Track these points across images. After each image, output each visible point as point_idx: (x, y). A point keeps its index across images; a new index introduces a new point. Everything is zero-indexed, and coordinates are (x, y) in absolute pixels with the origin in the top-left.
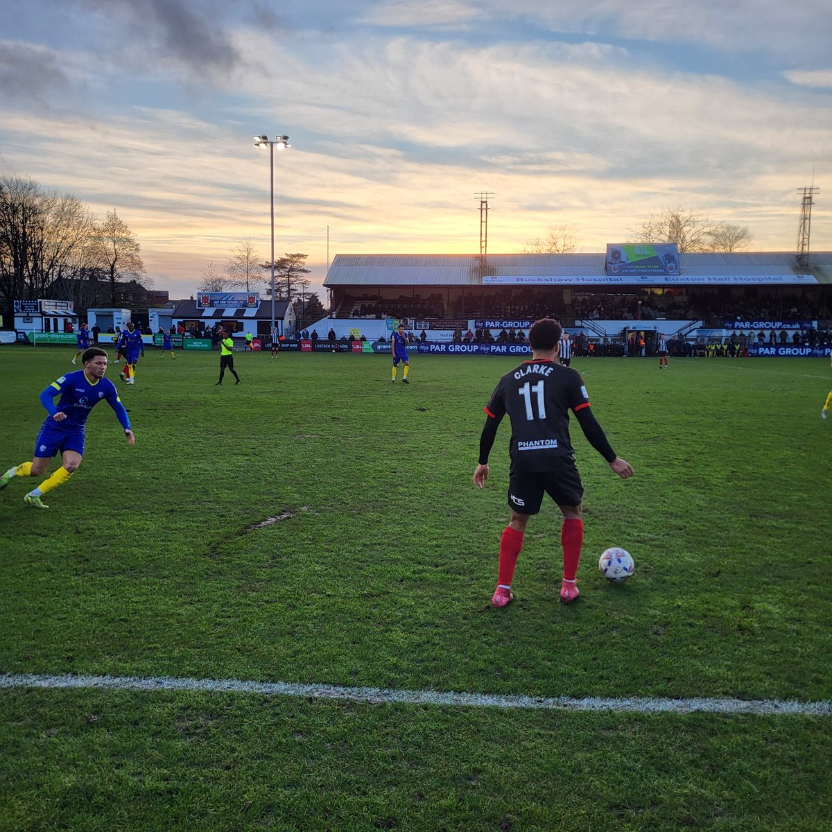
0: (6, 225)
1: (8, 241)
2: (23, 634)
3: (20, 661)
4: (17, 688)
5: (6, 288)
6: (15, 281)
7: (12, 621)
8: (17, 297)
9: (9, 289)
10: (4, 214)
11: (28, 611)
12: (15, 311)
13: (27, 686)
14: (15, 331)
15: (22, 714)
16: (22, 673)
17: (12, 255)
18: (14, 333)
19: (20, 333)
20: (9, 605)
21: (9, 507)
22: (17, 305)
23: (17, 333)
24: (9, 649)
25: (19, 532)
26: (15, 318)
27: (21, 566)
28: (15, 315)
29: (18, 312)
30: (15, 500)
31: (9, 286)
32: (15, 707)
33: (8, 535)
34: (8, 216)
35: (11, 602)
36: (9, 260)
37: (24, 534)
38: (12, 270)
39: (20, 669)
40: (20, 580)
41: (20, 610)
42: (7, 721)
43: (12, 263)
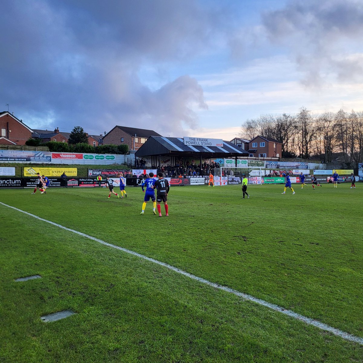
0: (357, 131)
1: (357, 138)
2: (359, 317)
3: (357, 330)
4: (356, 343)
5: (356, 158)
6: (359, 155)
7: (354, 309)
8: (360, 162)
9: (357, 159)
10: (357, 127)
11: (361, 307)
12: (359, 168)
13: (360, 344)
14: (359, 176)
15: (358, 357)
16: (358, 336)
17: (359, 144)
18: (358, 177)
19: (361, 177)
20: (353, 301)
21: (354, 255)
22: (360, 165)
23: (359, 177)
24: (352, 322)
25: (358, 267)
26: (359, 171)
27: (358, 284)
28: (359, 169)
29: (360, 168)
30: (356, 252)
31: (357, 157)
32: (355, 352)
33: (353, 268)
34: (358, 127)
35: (354, 300)
36: (357, 146)
37: (360, 269)
38: (359, 150)
39: (357, 334)
40: (358, 290)
41: (358, 305)
42: (351, 358)
43: (359, 147)
